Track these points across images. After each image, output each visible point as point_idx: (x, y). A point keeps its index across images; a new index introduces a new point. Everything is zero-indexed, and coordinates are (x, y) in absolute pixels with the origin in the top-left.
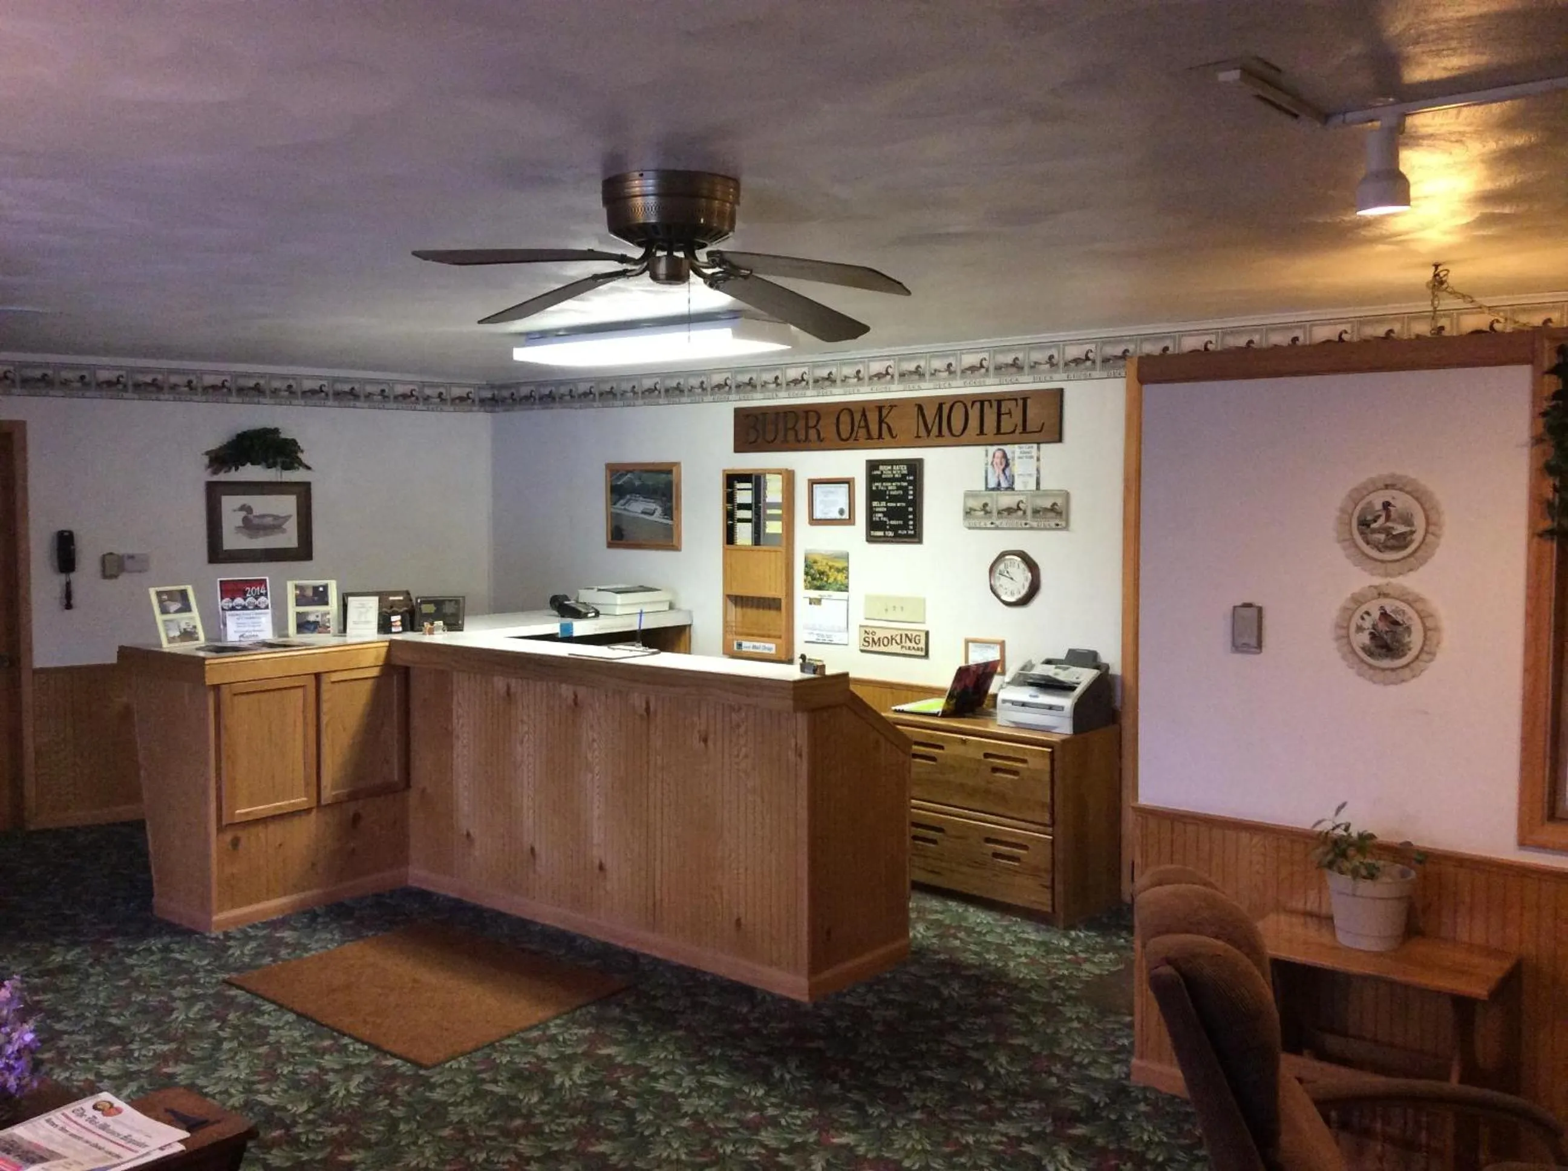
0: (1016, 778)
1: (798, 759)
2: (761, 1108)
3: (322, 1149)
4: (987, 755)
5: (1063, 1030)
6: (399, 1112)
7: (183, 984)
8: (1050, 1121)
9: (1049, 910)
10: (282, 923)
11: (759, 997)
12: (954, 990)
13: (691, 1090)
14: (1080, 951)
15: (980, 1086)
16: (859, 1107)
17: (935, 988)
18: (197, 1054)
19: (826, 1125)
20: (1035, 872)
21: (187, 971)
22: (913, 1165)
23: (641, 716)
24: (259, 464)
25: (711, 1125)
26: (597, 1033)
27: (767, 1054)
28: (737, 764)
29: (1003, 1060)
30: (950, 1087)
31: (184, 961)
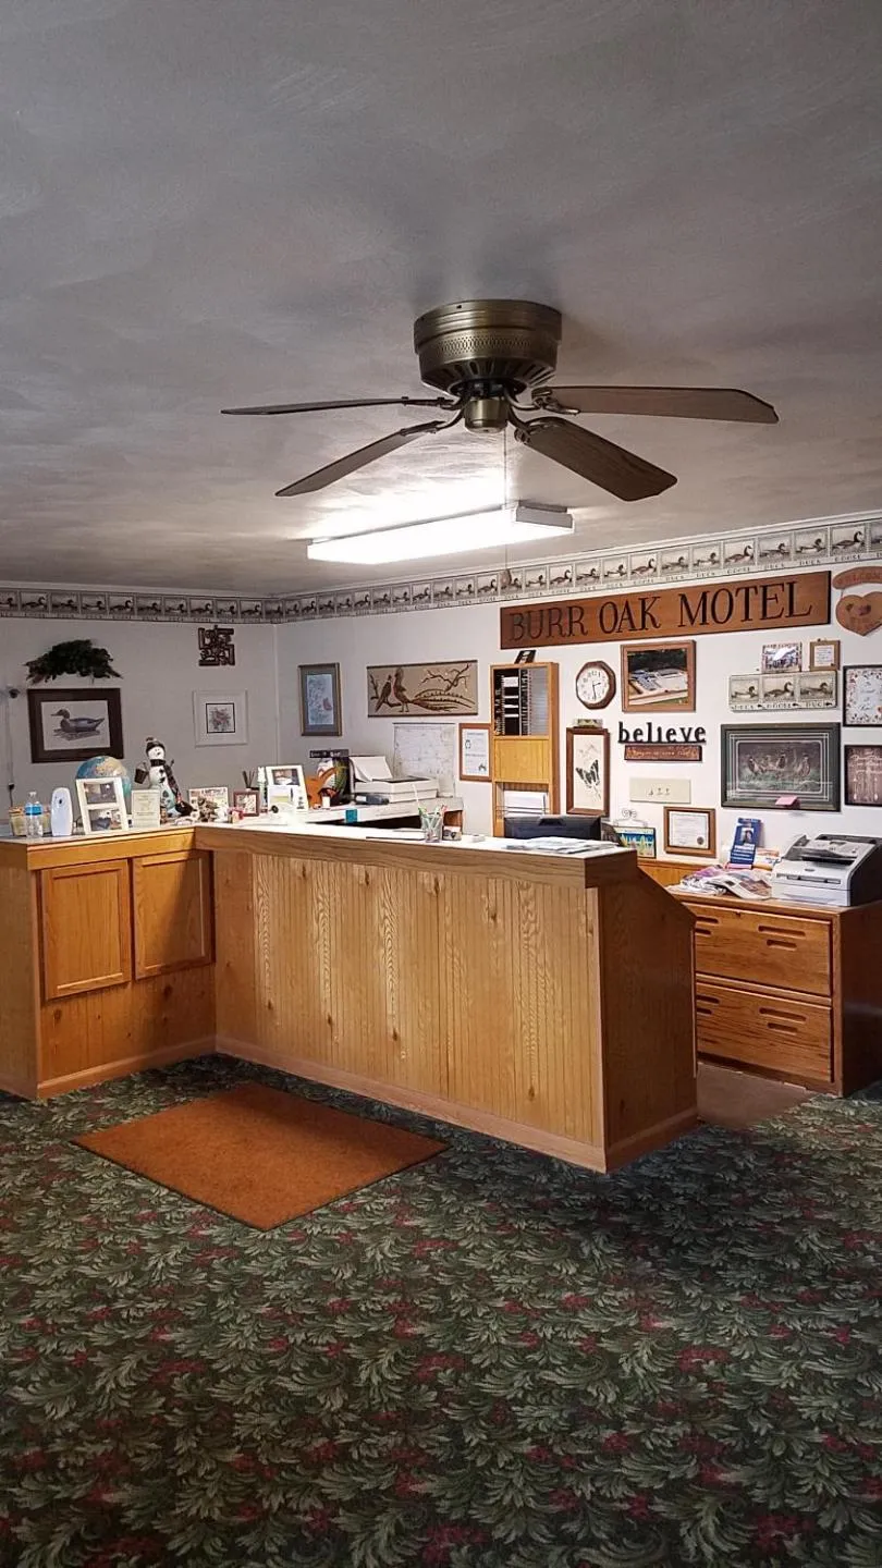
0: (793, 950)
1: (589, 935)
2: (575, 1288)
3: (142, 1326)
4: (761, 928)
5: (869, 1205)
6: (217, 1286)
7: (9, 1150)
8: (877, 1305)
9: (828, 1079)
10: (102, 1090)
11: (557, 1166)
12: (749, 1161)
13: (502, 1267)
14: (867, 1120)
15: (796, 1265)
16: (675, 1287)
17: (730, 1159)
18: (24, 1222)
19: (645, 1308)
20: (813, 1042)
21: (13, 1138)
22: (743, 1355)
23: (431, 894)
24: (74, 672)
25: (526, 1305)
26: (402, 1202)
27: (572, 1228)
28: (528, 939)
29: (814, 1236)
30: (764, 1264)
31: (12, 1128)
